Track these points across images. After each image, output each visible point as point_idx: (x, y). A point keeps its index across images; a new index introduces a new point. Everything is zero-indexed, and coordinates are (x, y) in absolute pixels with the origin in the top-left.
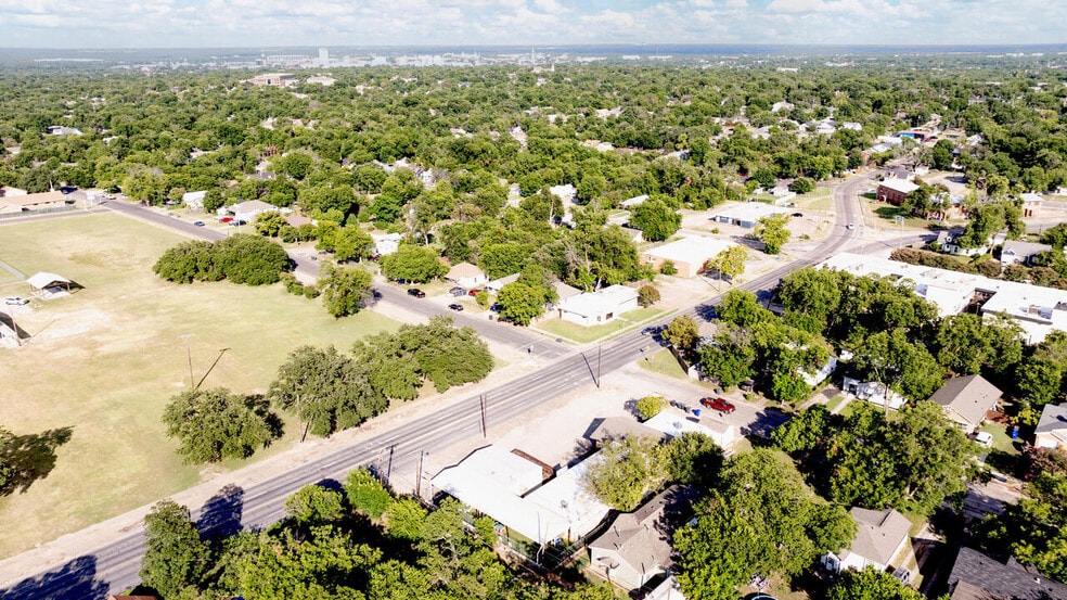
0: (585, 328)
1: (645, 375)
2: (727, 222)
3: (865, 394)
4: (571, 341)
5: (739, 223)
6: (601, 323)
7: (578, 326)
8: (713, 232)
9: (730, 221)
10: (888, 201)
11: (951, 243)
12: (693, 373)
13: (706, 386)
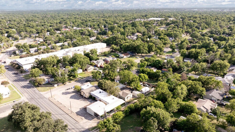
11: (20, 53)
12: (56, 85)
13: (61, 86)
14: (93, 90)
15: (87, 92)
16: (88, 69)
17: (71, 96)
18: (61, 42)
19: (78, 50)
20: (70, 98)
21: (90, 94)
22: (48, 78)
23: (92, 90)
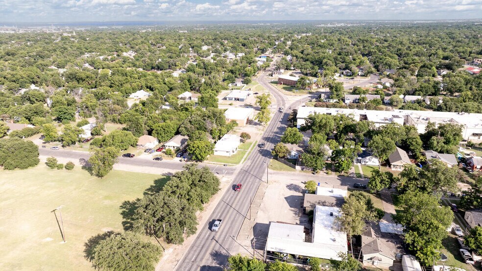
0: (229, 157)
1: (278, 173)
2: (232, 100)
3: (365, 162)
4: (230, 164)
5: (238, 100)
6: (234, 153)
7: (226, 157)
8: (230, 105)
9: (234, 99)
10: (284, 84)
11: (327, 98)
12: (298, 168)
13: (307, 172)
14: (327, 204)
15: (311, 202)
16: (393, 164)
17: (292, 196)
18: (419, 95)
19: (425, 118)
20: (285, 198)
21: (314, 206)
22: (299, 151)
23: (325, 202)
